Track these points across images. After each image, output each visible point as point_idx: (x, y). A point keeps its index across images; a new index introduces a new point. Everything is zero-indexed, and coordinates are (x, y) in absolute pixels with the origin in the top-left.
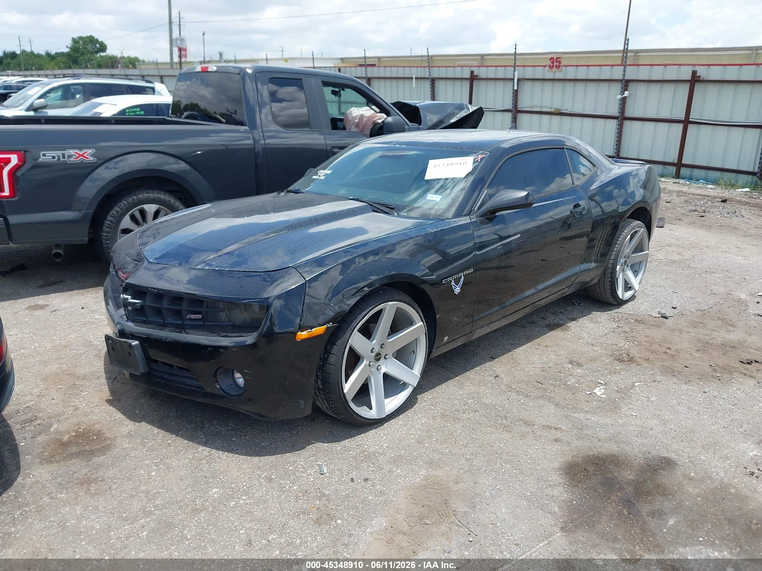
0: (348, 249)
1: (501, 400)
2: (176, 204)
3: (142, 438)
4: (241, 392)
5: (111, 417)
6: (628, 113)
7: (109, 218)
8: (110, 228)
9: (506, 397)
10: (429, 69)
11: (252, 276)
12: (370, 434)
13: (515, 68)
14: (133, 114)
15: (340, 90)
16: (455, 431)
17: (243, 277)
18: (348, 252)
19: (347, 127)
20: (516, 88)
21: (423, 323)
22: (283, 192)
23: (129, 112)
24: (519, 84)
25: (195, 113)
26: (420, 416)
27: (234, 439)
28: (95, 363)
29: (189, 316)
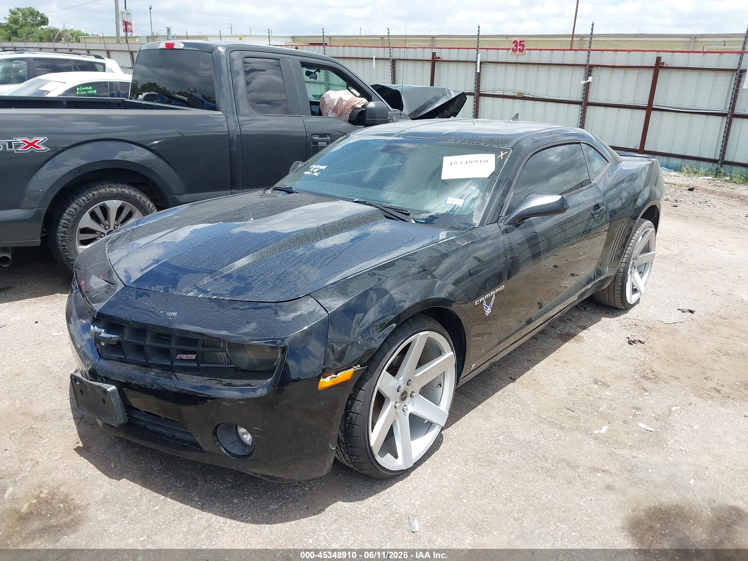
0: (373, 271)
1: (534, 434)
2: (143, 200)
3: (122, 504)
4: (247, 451)
5: (80, 473)
6: (592, 99)
7: (65, 216)
8: (67, 227)
9: (539, 430)
10: (390, 50)
11: (261, 308)
12: (396, 488)
13: (478, 51)
14: (85, 92)
15: (316, 72)
16: (493, 479)
17: (249, 308)
18: (374, 274)
19: (324, 111)
20: (478, 71)
21: (453, 352)
22: (269, 189)
23: (80, 91)
24: (482, 67)
25: (153, 93)
26: (449, 460)
27: (235, 501)
28: (55, 397)
29: (178, 357)
